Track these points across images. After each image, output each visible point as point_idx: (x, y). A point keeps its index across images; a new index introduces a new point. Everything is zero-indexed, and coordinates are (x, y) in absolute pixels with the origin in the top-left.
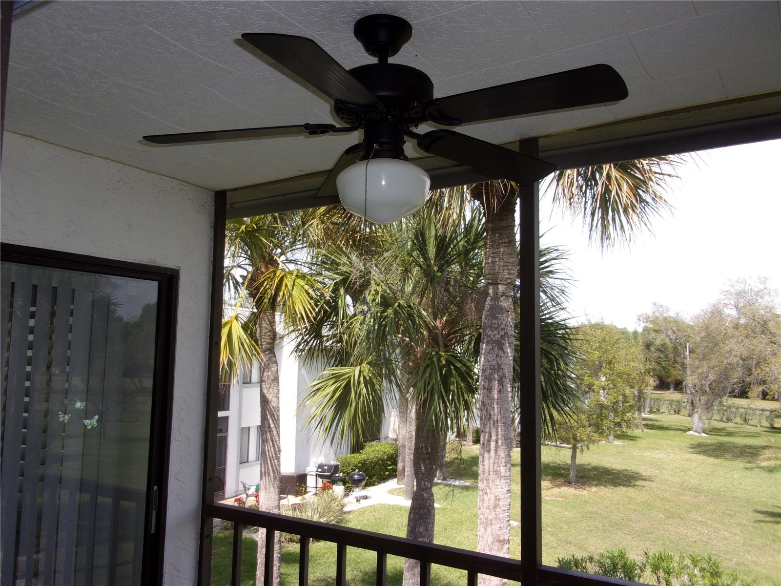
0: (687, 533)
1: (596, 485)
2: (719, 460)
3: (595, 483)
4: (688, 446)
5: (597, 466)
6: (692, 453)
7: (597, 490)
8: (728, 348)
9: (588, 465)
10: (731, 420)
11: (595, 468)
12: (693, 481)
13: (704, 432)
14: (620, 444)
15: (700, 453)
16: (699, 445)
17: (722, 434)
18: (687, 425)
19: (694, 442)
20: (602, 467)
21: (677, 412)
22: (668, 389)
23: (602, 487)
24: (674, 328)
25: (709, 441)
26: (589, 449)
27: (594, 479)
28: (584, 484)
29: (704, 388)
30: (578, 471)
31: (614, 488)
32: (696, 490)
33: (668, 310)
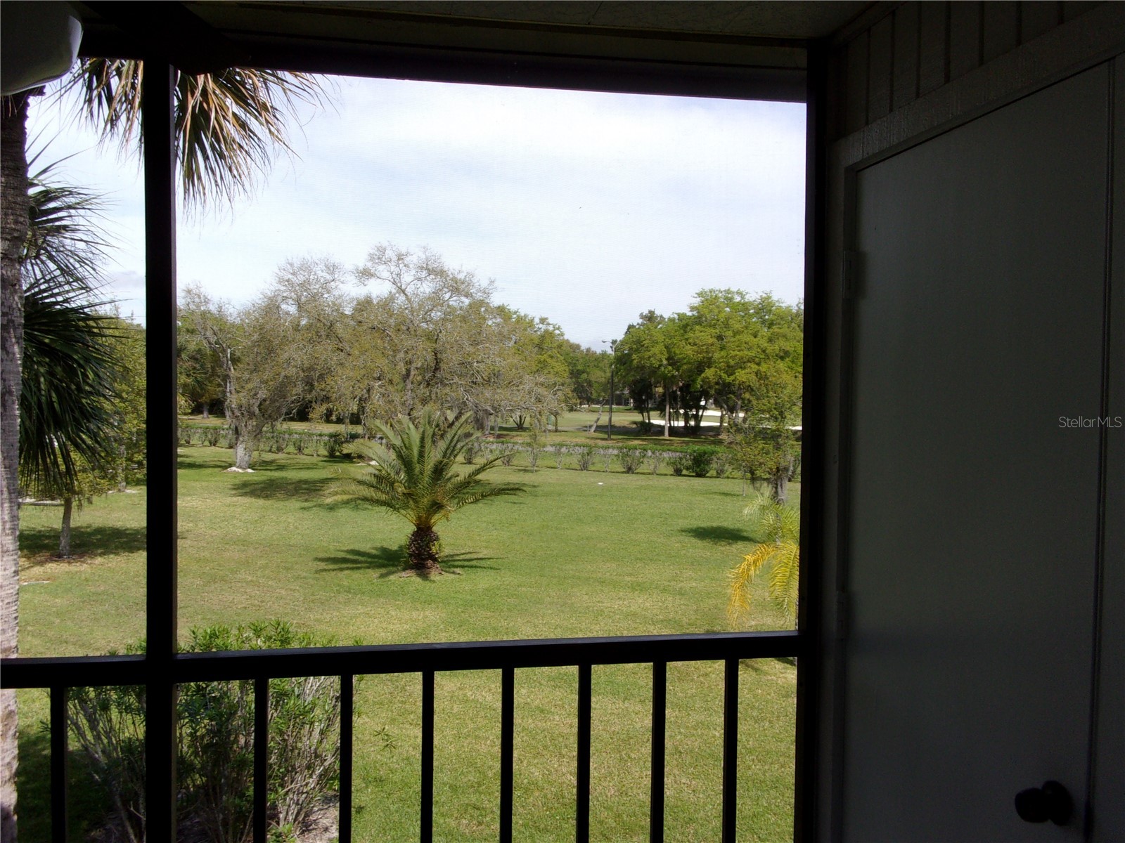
0: (234, 599)
1: (101, 555)
2: (270, 502)
3: (99, 551)
4: (230, 486)
5: (101, 528)
6: (235, 495)
7: (105, 560)
8: (286, 356)
9: (87, 527)
10: (283, 450)
11: (100, 531)
12: (239, 532)
13: (252, 466)
14: (134, 492)
15: (245, 494)
16: (245, 485)
17: (272, 468)
18: (227, 460)
19: (237, 481)
20: (109, 527)
21: (214, 443)
22: (201, 412)
23: (112, 556)
24: (215, 328)
25: (256, 478)
26: (91, 503)
27: (98, 547)
28: (82, 555)
29: (252, 409)
30: (72, 536)
31: (130, 554)
32: (244, 543)
33: (207, 301)
